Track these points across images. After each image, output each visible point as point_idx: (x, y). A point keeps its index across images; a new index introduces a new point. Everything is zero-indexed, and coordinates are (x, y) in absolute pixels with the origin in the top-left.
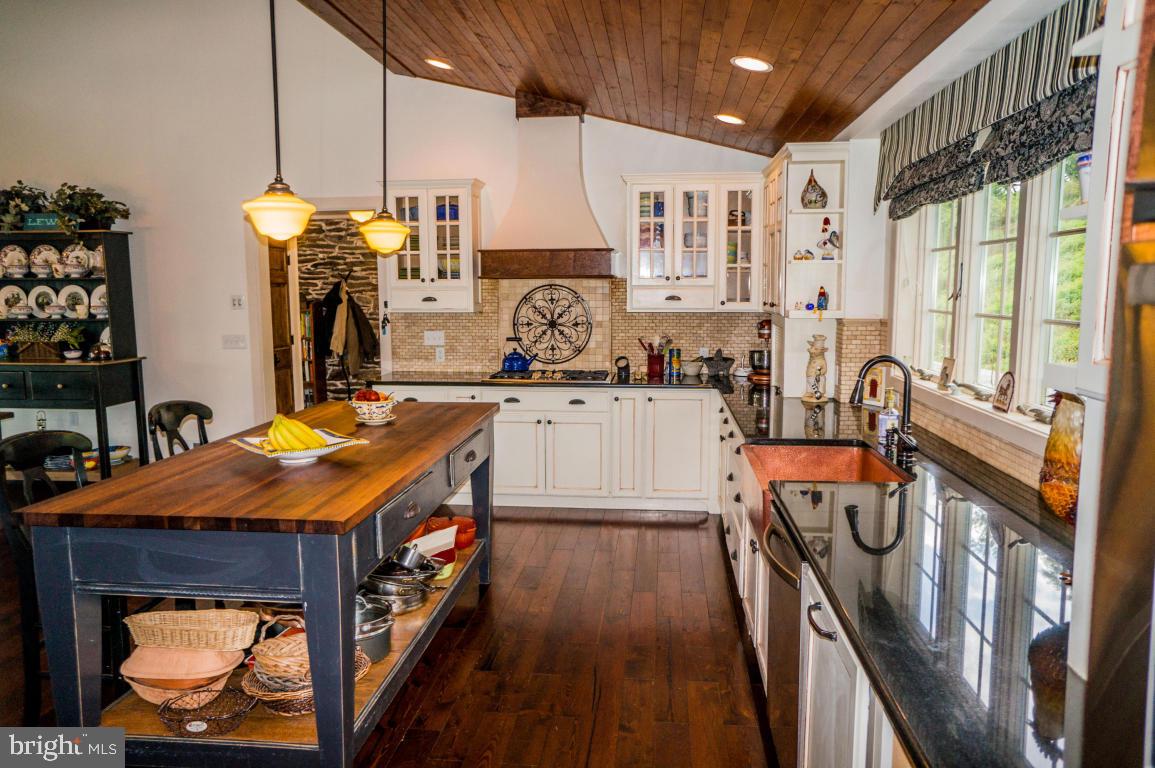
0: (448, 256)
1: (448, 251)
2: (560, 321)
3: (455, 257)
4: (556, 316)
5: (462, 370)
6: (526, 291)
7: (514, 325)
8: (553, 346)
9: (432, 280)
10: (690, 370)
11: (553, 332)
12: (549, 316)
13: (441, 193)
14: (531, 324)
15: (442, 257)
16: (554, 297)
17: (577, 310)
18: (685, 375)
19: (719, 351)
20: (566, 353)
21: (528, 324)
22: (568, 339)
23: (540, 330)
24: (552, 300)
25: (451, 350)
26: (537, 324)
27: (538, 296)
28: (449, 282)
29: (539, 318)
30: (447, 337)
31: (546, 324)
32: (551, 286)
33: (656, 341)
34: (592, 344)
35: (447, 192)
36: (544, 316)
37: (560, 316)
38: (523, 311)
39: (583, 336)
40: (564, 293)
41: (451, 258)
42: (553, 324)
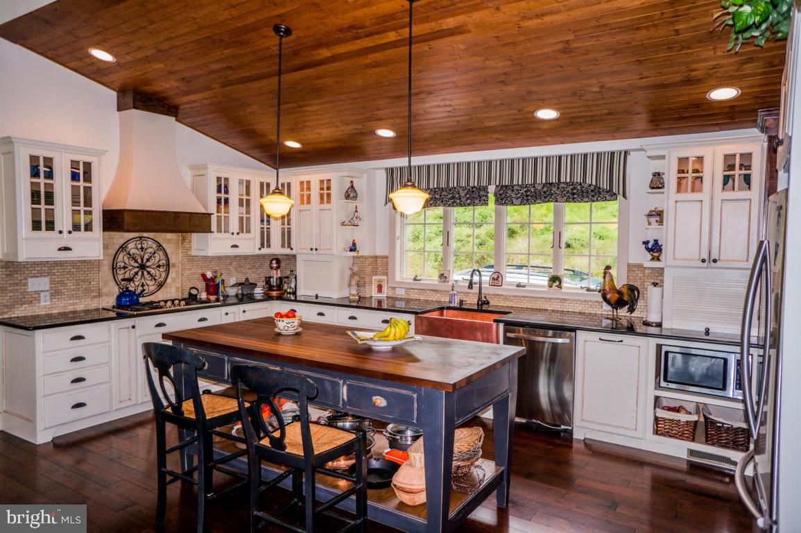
0: (82, 213)
1: (82, 208)
2: (148, 264)
3: (88, 213)
4: (145, 261)
5: (66, 311)
6: (122, 242)
7: (113, 268)
8: (143, 283)
9: (70, 232)
10: (232, 292)
11: (143, 273)
12: (139, 261)
13: (76, 158)
14: (127, 268)
15: (76, 213)
16: (143, 246)
17: (159, 256)
18: (227, 296)
19: (247, 279)
20: (152, 288)
21: (125, 268)
22: (153, 277)
23: (133, 272)
24: (142, 248)
25: (55, 293)
26: (130, 268)
27: (131, 246)
28: (82, 234)
29: (132, 263)
30: (52, 282)
31: (137, 267)
32: (141, 238)
33: (209, 275)
34: (169, 280)
35: (82, 158)
36: (136, 261)
37: (148, 260)
38: (120, 257)
39: (164, 275)
40: (150, 242)
41: (85, 214)
42: (142, 267)
